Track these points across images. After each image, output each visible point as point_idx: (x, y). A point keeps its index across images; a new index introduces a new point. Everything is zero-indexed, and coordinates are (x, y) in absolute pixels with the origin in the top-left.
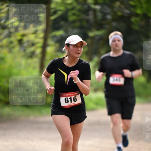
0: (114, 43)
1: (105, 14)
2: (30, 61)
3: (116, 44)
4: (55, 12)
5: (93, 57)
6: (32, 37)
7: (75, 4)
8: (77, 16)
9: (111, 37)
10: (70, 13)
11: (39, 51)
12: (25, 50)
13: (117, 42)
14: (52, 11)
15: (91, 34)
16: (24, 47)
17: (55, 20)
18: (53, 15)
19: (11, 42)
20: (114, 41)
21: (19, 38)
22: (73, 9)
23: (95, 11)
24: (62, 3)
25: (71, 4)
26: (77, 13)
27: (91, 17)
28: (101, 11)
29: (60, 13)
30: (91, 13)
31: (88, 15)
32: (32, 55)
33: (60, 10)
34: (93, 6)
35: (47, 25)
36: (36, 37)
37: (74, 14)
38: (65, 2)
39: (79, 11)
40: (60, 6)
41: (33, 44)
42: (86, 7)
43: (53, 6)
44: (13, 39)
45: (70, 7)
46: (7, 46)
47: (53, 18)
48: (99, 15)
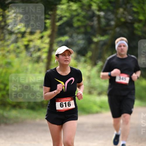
0: (120, 48)
1: (108, 20)
2: (36, 65)
3: (122, 49)
4: (61, 19)
5: (98, 62)
6: (38, 43)
7: (80, 11)
8: (82, 22)
9: (117, 42)
10: (75, 20)
11: (44, 56)
12: (31, 56)
13: (123, 47)
14: (58, 17)
15: (95, 40)
16: (31, 52)
17: (60, 26)
18: (58, 21)
19: (18, 48)
20: (120, 46)
21: (26, 43)
22: (78, 15)
23: (99, 17)
24: (67, 9)
25: (76, 10)
26: (82, 19)
27: (95, 23)
28: (105, 17)
29: (65, 19)
30: (95, 19)
31: (93, 21)
32: (38, 60)
33: (65, 16)
34: (97, 13)
35: (53, 31)
36: (42, 42)
37: (78, 20)
38: (70, 8)
39: (84, 17)
40: (66, 12)
41: (39, 50)
42: (90, 13)
43: (58, 12)
44: (20, 44)
45: (75, 13)
46: (14, 51)
47: (58, 24)
48: (103, 21)
